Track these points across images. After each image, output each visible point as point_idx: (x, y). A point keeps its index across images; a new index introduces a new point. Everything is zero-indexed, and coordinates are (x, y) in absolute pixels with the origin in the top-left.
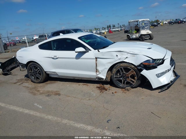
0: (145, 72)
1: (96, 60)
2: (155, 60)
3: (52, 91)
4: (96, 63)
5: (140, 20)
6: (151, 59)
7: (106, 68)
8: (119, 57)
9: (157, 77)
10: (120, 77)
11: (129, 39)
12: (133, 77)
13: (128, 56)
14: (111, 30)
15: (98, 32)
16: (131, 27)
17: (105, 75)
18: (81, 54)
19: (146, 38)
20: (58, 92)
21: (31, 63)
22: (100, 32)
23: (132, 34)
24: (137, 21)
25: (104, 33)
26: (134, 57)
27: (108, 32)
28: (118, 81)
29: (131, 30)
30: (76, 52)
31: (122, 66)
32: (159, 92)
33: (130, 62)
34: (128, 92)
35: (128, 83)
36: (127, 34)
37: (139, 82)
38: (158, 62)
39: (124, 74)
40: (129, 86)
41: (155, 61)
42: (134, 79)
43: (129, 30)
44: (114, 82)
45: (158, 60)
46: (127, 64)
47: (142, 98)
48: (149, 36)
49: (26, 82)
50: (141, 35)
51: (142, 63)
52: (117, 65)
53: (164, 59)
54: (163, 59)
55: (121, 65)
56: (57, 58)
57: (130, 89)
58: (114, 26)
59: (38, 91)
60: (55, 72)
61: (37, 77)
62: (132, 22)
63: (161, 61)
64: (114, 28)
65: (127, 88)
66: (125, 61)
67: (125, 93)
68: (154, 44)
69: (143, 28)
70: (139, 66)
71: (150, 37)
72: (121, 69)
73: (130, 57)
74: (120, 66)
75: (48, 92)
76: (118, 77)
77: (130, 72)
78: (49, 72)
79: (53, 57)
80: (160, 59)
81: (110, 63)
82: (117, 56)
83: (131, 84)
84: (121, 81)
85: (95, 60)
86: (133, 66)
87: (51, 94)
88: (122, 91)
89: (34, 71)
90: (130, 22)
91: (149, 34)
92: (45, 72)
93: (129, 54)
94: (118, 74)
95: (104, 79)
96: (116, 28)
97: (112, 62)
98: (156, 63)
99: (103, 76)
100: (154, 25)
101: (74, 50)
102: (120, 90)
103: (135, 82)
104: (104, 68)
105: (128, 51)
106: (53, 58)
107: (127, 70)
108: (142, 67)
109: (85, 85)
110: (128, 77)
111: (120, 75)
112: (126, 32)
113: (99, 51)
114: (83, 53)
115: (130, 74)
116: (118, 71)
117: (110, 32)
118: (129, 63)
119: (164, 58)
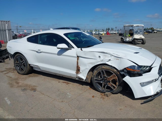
0: (127, 79)
1: (78, 59)
2: (142, 66)
3: (30, 85)
4: (77, 62)
5: (135, 25)
6: (136, 65)
7: (87, 69)
8: (102, 58)
9: (141, 86)
10: (100, 80)
11: (123, 42)
12: (114, 82)
13: (112, 58)
14: (109, 33)
15: (97, 33)
16: (126, 31)
17: (86, 75)
18: (63, 50)
19: (138, 42)
20: (35, 87)
21: (18, 54)
22: (99, 33)
23: (126, 37)
24: (132, 26)
25: (102, 34)
26: (118, 60)
27: (106, 33)
28: (98, 84)
29: (125, 34)
30: (58, 48)
31: (104, 69)
32: (141, 104)
33: (113, 65)
34: (107, 98)
35: (108, 88)
36: (121, 37)
37: (121, 89)
38: (144, 69)
39: (105, 77)
40: (109, 92)
41: (141, 68)
42: (115, 84)
43: (124, 34)
44: (94, 84)
45: (145, 66)
46: (109, 67)
47: (120, 108)
48: (141, 40)
49: (12, 71)
50: (135, 39)
51: (125, 69)
52: (99, 66)
53: (152, 67)
54: (150, 66)
55: (103, 67)
56: (41, 52)
57: (110, 95)
58: (112, 29)
59: (18, 83)
60: (38, 66)
61: (22, 68)
62: (127, 26)
63: (147, 68)
64: (111, 31)
65: (106, 93)
66: (107, 63)
67: (104, 98)
68: (143, 49)
69: (137, 33)
70: (123, 71)
71: (142, 42)
72: (103, 71)
73: (113, 60)
74: (102, 69)
75: (26, 85)
76: (99, 79)
77: (111, 76)
78: (32, 65)
79: (37, 50)
80: (147, 67)
81: (91, 63)
82: (100, 57)
83: (112, 89)
84: (101, 84)
85: (76, 59)
86: (115, 70)
87: (28, 88)
88: (100, 96)
89: (20, 62)
90: (125, 26)
91: (142, 39)
92: (30, 65)
93: (113, 57)
94: (99, 77)
95: (84, 80)
96: (114, 31)
97: (94, 63)
98: (142, 70)
99: (84, 76)
100: (149, 31)
101: (56, 46)
102: (99, 93)
103: (116, 87)
104: (85, 68)
105: (111, 53)
106: (37, 52)
107: (109, 73)
108: (125, 72)
109: (65, 83)
110: (109, 82)
111: (101, 77)
112: (121, 35)
113: (82, 50)
114: (65, 50)
115: (111, 78)
116: (99, 74)
117: (108, 33)
118: (111, 66)
119: (152, 65)
